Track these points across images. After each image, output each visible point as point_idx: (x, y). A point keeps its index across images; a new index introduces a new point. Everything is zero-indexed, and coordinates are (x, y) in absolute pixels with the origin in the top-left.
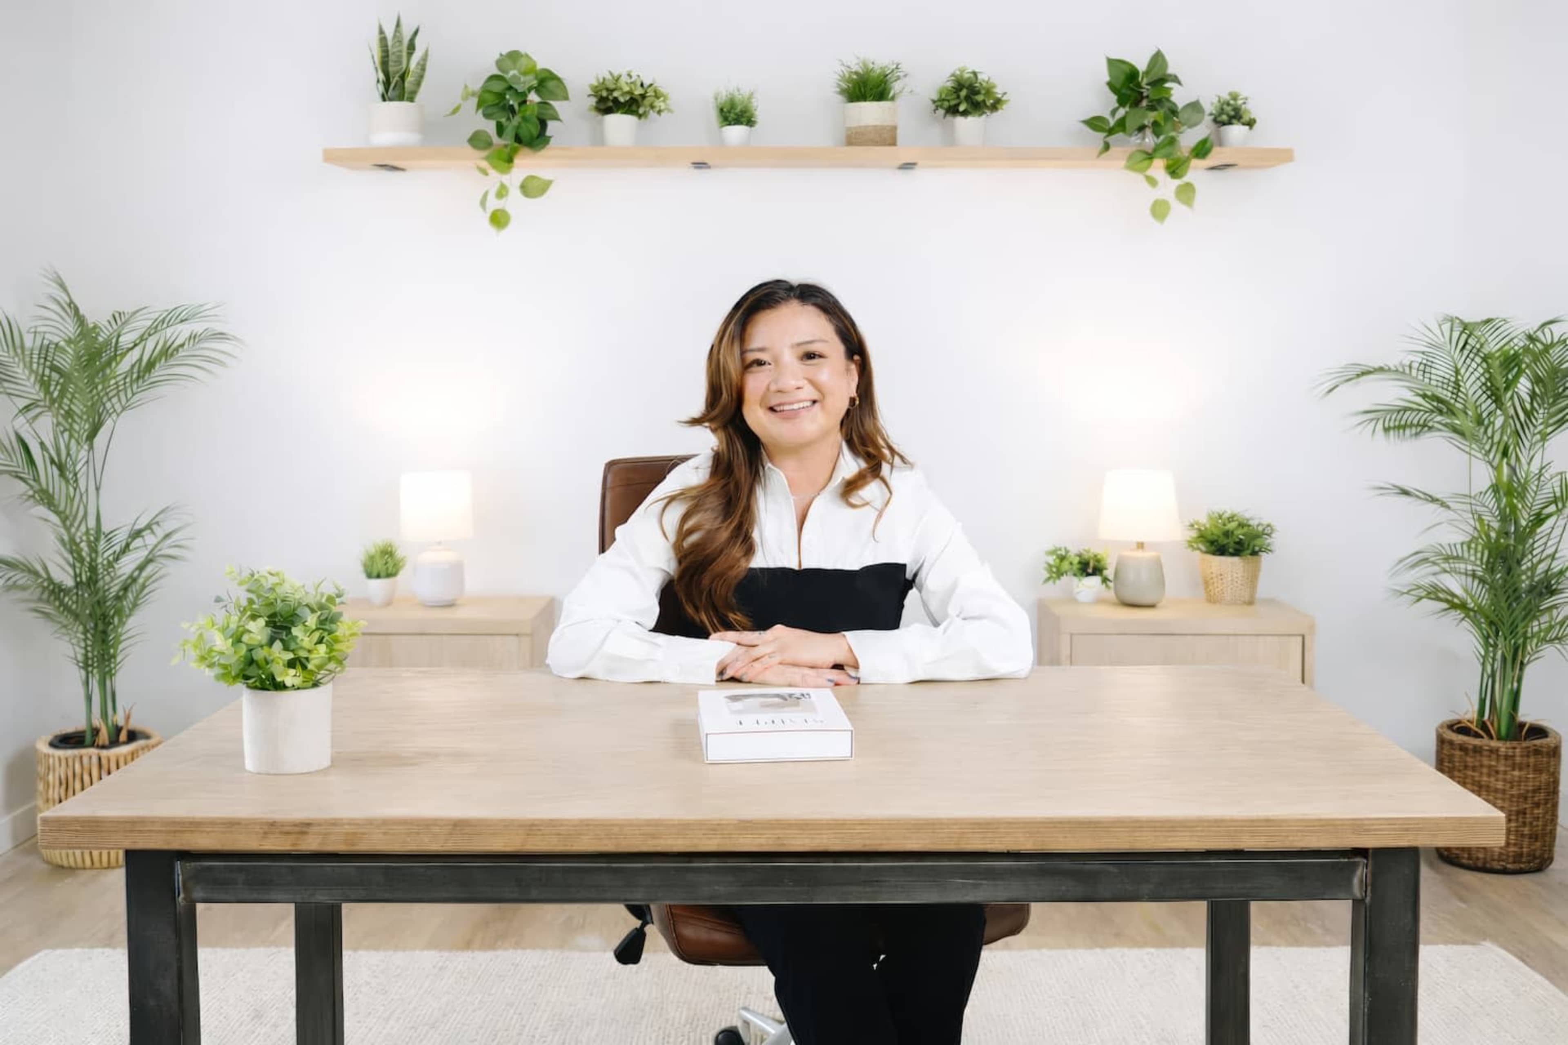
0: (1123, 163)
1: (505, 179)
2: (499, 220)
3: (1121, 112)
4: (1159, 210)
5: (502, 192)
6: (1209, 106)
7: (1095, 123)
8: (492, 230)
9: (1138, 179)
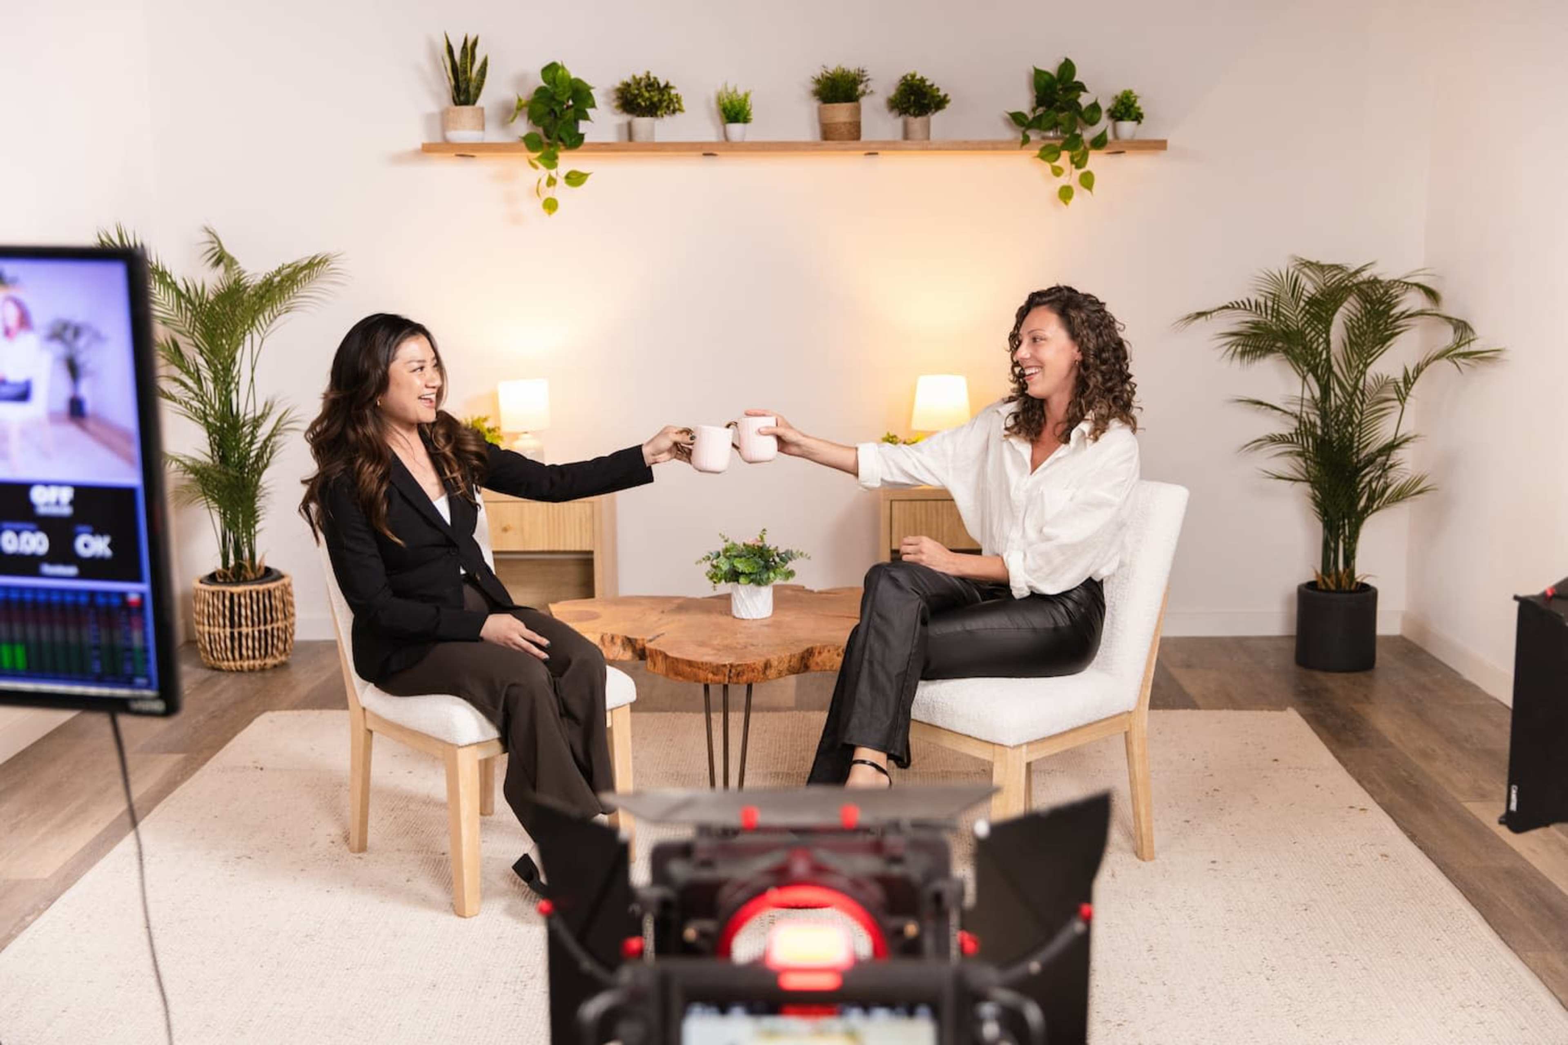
0: (1037, 152)
1: (553, 172)
2: (551, 205)
3: (1040, 111)
4: (1066, 193)
5: (551, 182)
6: (1106, 104)
7: (1017, 118)
8: (544, 213)
9: (1047, 166)
